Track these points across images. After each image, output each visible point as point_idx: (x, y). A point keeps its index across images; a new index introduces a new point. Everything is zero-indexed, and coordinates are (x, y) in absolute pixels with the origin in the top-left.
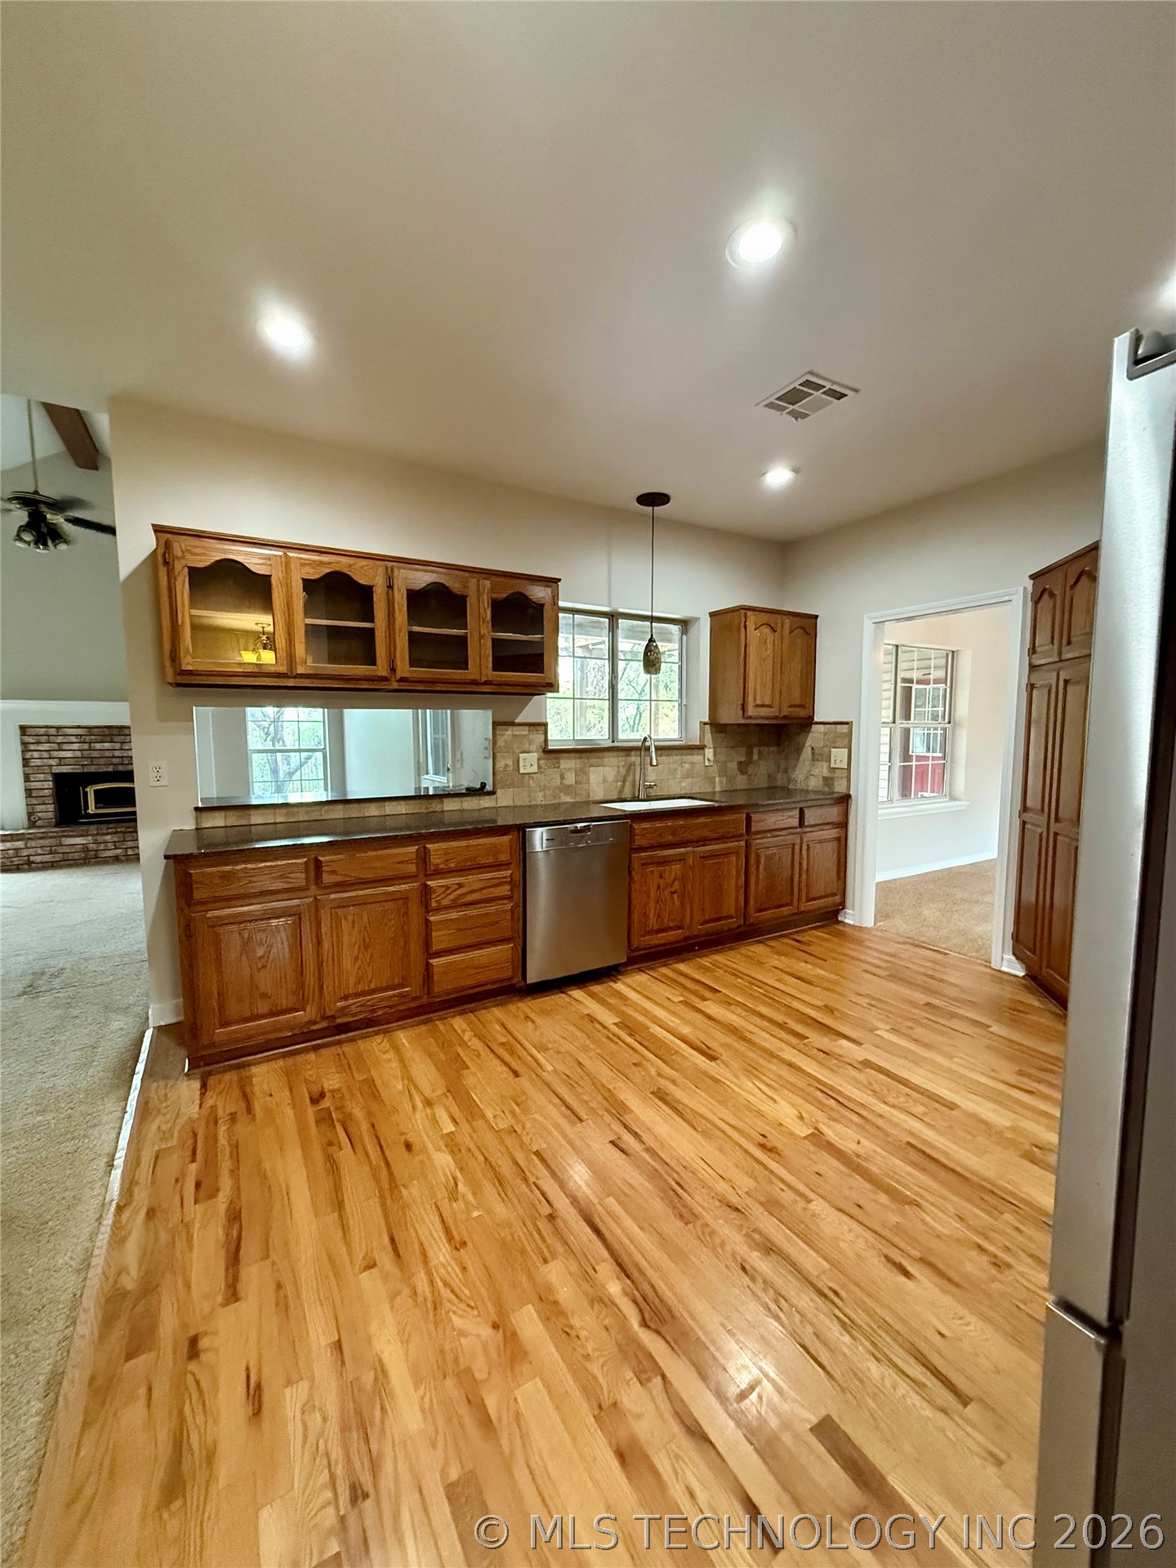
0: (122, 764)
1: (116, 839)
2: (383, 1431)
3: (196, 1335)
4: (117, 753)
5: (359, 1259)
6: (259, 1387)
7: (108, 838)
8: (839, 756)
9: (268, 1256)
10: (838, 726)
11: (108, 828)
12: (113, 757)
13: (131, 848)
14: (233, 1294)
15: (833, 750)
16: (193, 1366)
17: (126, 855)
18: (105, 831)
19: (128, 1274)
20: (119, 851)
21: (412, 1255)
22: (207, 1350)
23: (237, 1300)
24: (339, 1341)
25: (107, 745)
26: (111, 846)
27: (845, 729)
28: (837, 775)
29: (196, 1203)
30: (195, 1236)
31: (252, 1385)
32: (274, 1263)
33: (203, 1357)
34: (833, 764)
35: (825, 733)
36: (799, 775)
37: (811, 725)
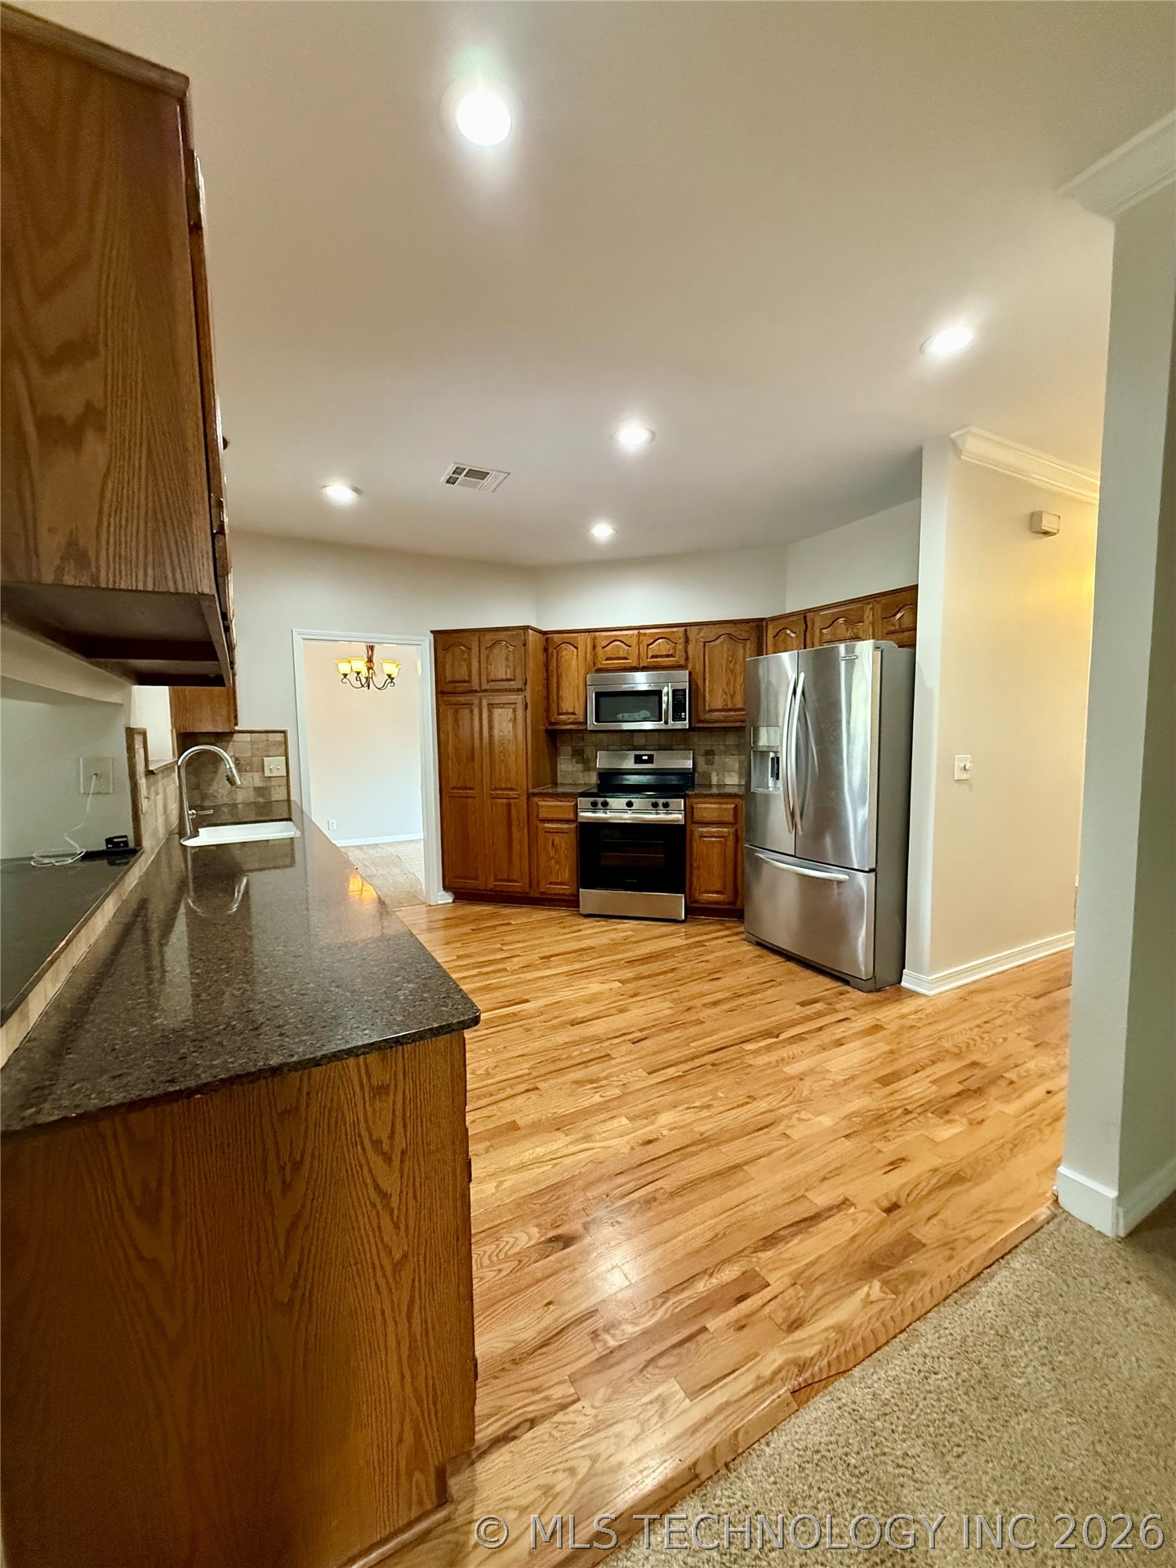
2: (878, 1110)
3: (884, 1211)
5: (784, 1142)
6: (891, 1164)
8: (274, 765)
9: (803, 1196)
10: (270, 735)
14: (844, 1204)
15: (265, 759)
16: (902, 1202)
19: (868, 1295)
21: (770, 1117)
22: (889, 1200)
23: (847, 1199)
24: (844, 1137)
27: (279, 737)
28: (273, 783)
29: (769, 1285)
30: (805, 1262)
31: (892, 1167)
32: (807, 1190)
33: (894, 1200)
34: (267, 774)
35: (252, 743)
36: (219, 790)
37: (232, 733)
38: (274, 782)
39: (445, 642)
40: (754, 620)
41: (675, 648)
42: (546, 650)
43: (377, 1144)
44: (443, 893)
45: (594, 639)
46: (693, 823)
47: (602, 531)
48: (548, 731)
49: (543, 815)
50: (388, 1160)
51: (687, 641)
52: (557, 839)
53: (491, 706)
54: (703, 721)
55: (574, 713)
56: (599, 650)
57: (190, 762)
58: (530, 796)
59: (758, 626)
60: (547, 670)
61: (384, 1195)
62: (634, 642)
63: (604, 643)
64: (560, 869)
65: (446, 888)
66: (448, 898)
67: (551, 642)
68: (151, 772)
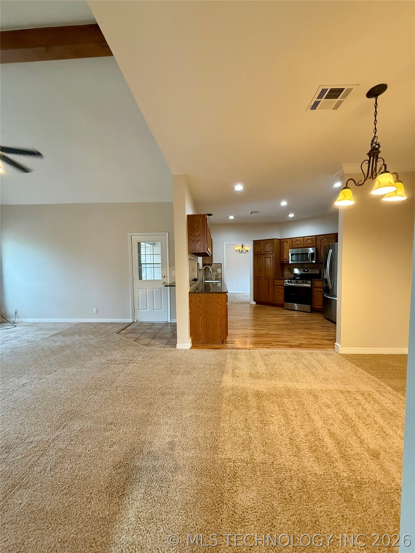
8: (219, 270)
10: (218, 264)
15: (217, 269)
27: (220, 265)
34: (218, 272)
35: (215, 266)
36: (209, 275)
37: (212, 264)
38: (219, 274)
39: (256, 243)
40: (335, 233)
41: (313, 242)
42: (280, 244)
43: (218, 303)
44: (253, 302)
45: (292, 240)
46: (314, 287)
47: (291, 215)
48: (280, 264)
49: (276, 284)
50: (219, 305)
51: (316, 240)
52: (280, 290)
53: (265, 258)
54: (320, 261)
55: (286, 259)
56: (293, 243)
57: (204, 269)
58: (274, 279)
59: (336, 235)
60: (280, 248)
61: (218, 308)
62: (302, 241)
63: (295, 241)
64: (280, 297)
65: (254, 301)
66: (254, 303)
67: (281, 241)
68: (199, 270)
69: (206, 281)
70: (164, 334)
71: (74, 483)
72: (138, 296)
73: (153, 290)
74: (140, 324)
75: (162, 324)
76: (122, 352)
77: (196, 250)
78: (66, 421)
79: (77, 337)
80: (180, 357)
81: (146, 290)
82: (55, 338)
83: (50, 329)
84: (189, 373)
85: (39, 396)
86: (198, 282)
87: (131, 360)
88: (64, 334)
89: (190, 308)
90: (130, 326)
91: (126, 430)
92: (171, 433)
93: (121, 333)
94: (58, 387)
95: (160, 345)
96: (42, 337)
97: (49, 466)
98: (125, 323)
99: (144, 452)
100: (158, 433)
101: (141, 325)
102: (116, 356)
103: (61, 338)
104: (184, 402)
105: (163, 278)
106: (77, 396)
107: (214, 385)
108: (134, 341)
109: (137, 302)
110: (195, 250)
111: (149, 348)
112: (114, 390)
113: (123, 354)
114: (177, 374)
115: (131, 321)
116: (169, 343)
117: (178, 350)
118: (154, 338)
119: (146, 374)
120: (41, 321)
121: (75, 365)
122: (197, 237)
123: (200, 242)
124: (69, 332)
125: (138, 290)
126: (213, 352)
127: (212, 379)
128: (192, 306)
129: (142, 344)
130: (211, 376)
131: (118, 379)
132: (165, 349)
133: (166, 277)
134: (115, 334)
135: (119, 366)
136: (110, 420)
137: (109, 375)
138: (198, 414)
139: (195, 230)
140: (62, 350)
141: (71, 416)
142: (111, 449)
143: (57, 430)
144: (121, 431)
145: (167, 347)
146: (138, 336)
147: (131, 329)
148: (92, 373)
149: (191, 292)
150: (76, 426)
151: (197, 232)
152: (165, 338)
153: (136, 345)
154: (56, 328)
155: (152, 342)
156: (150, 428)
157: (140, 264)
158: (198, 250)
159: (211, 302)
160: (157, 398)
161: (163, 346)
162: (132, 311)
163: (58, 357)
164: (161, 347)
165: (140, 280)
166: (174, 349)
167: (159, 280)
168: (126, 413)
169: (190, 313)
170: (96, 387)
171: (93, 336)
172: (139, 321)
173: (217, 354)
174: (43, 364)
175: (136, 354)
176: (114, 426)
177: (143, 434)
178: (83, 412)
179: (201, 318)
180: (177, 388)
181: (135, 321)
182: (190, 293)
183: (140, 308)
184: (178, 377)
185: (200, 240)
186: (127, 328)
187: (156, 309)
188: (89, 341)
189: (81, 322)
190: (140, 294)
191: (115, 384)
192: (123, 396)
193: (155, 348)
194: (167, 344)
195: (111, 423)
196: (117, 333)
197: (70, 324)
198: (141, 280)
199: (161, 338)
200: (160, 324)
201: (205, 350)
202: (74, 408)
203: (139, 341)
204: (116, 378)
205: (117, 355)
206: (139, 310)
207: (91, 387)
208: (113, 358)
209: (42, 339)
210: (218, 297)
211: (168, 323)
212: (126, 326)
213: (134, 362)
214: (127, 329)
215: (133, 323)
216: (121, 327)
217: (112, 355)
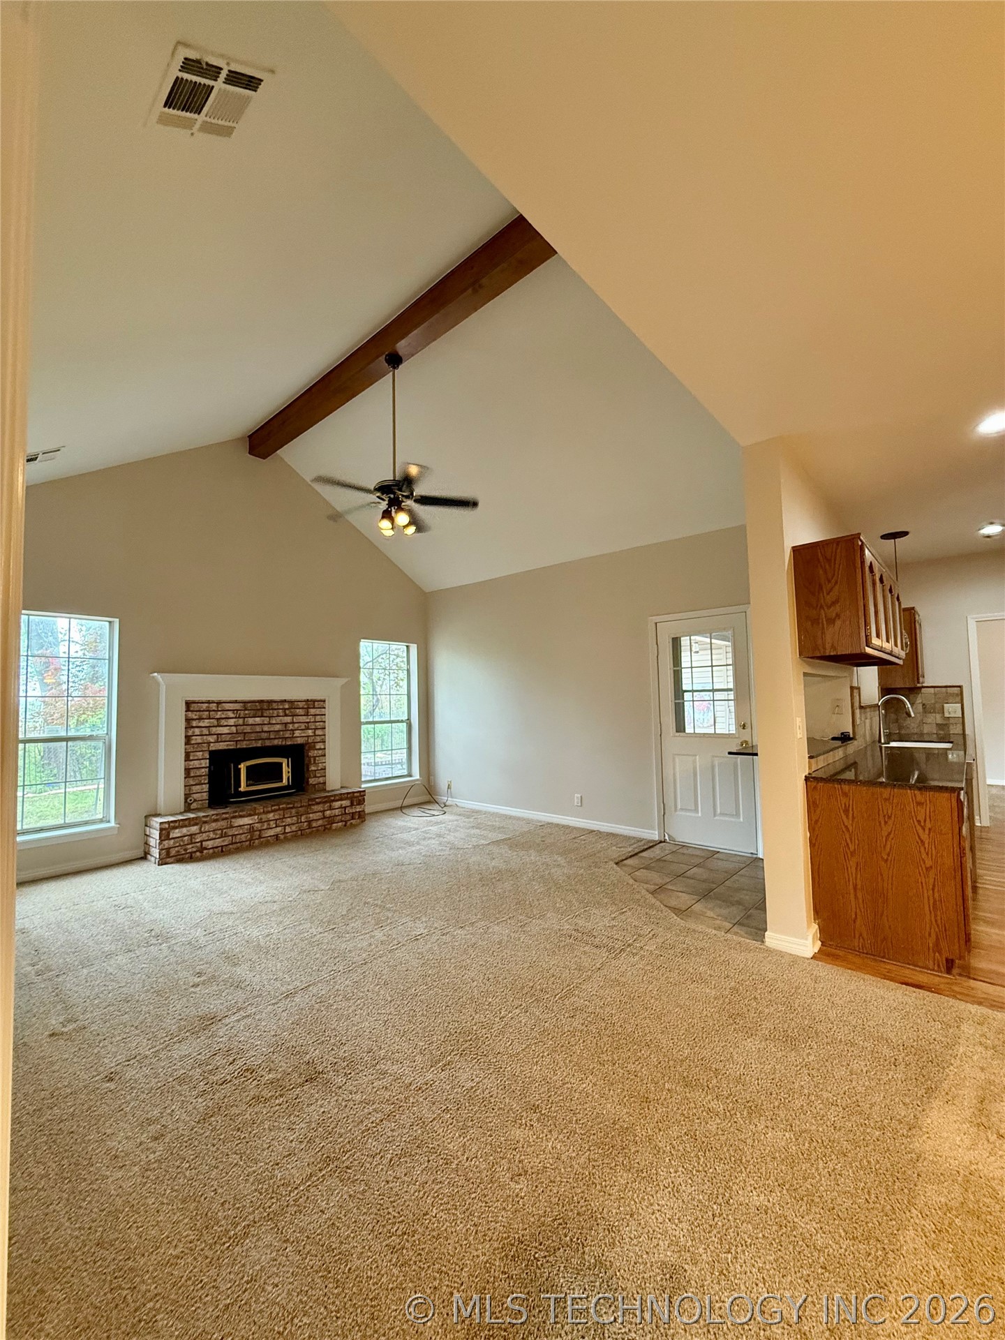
0: (270, 739)
1: (277, 817)
4: (266, 728)
7: (271, 816)
8: (951, 709)
10: (948, 688)
11: (272, 806)
12: (263, 731)
13: (289, 825)
15: (945, 705)
17: (285, 833)
18: (270, 809)
20: (279, 829)
25: (258, 720)
26: (272, 824)
27: (957, 689)
34: (946, 715)
35: (935, 694)
36: (910, 724)
37: (915, 689)
38: (951, 720)
57: (887, 704)
68: (861, 707)
69: (893, 744)
70: (738, 890)
71: (415, 1232)
72: (674, 774)
73: (712, 762)
74: (678, 847)
75: (738, 858)
76: (613, 916)
77: (825, 649)
78: (453, 1054)
79: (533, 856)
80: (771, 976)
81: (694, 761)
82: (495, 849)
83: (494, 828)
84: (790, 1041)
85: (430, 972)
86: (852, 747)
87: (629, 945)
88: (514, 843)
89: (813, 825)
90: (652, 849)
91: (562, 1148)
92: (680, 1232)
93: (625, 865)
94: (464, 964)
95: (718, 922)
96: (474, 841)
97: (391, 1152)
98: (640, 840)
99: (587, 1249)
100: (641, 1211)
101: (681, 851)
102: (597, 923)
103: (504, 850)
104: (749, 1141)
105: (741, 729)
106: (490, 1000)
107: (882, 1128)
108: (652, 893)
109: (672, 789)
110: (821, 648)
111: (682, 923)
112: (567, 1015)
113: (614, 923)
114: (750, 1033)
115: (656, 838)
116: (746, 921)
117: (770, 951)
118: (705, 895)
119: (657, 999)
120: (484, 809)
121: (509, 922)
122: (829, 607)
123: (838, 623)
124: (522, 841)
125: (674, 758)
126: (899, 993)
127: (877, 1098)
128: (816, 822)
129: (668, 905)
130: (873, 1084)
131: (584, 987)
132: (729, 936)
133: (748, 725)
134: (611, 862)
135: (595, 950)
136: (534, 1099)
137: (567, 971)
138: (790, 1214)
139: (821, 587)
140: (499, 880)
141: (465, 1046)
142: (512, 1185)
143: (432, 1067)
144: (550, 1144)
145: (736, 934)
146: (664, 882)
147: (651, 859)
148: (534, 952)
149: (813, 778)
150: (467, 1074)
151: (828, 594)
152: (739, 903)
153: (652, 906)
154: (503, 827)
155: (698, 907)
156: (623, 1177)
157: (679, 692)
158: (833, 647)
159: (889, 817)
160: (667, 1086)
161: (728, 925)
162: (659, 812)
163: (486, 894)
164: (719, 928)
165: (678, 734)
166: (757, 944)
167: (729, 736)
168: (577, 1095)
169: (813, 844)
170: (533, 990)
171: (565, 859)
172: (677, 840)
173: (916, 1007)
174: (460, 901)
175: (646, 929)
176: (538, 1120)
177: (599, 1187)
178: (488, 1045)
179: (853, 863)
180: (738, 1080)
181: (667, 838)
182: (807, 779)
183: (679, 807)
184: (749, 1043)
185: (838, 616)
186: (643, 854)
187: (722, 814)
188: (553, 871)
189: (550, 821)
190: (678, 768)
191: (572, 1000)
192: (581, 1041)
193: (700, 928)
194: (739, 923)
195: (535, 1108)
196: (617, 864)
197: (528, 821)
198: (682, 734)
199: (726, 901)
200: (734, 859)
201: (867, 977)
202: (475, 1028)
203: (662, 896)
204: (580, 984)
205: (600, 920)
206: (676, 810)
207: (523, 988)
208: (589, 925)
209: (474, 847)
210: (919, 804)
211: (756, 858)
212: (642, 848)
213: (634, 951)
214: (642, 857)
215: (661, 842)
216: (630, 849)
217: (588, 919)
